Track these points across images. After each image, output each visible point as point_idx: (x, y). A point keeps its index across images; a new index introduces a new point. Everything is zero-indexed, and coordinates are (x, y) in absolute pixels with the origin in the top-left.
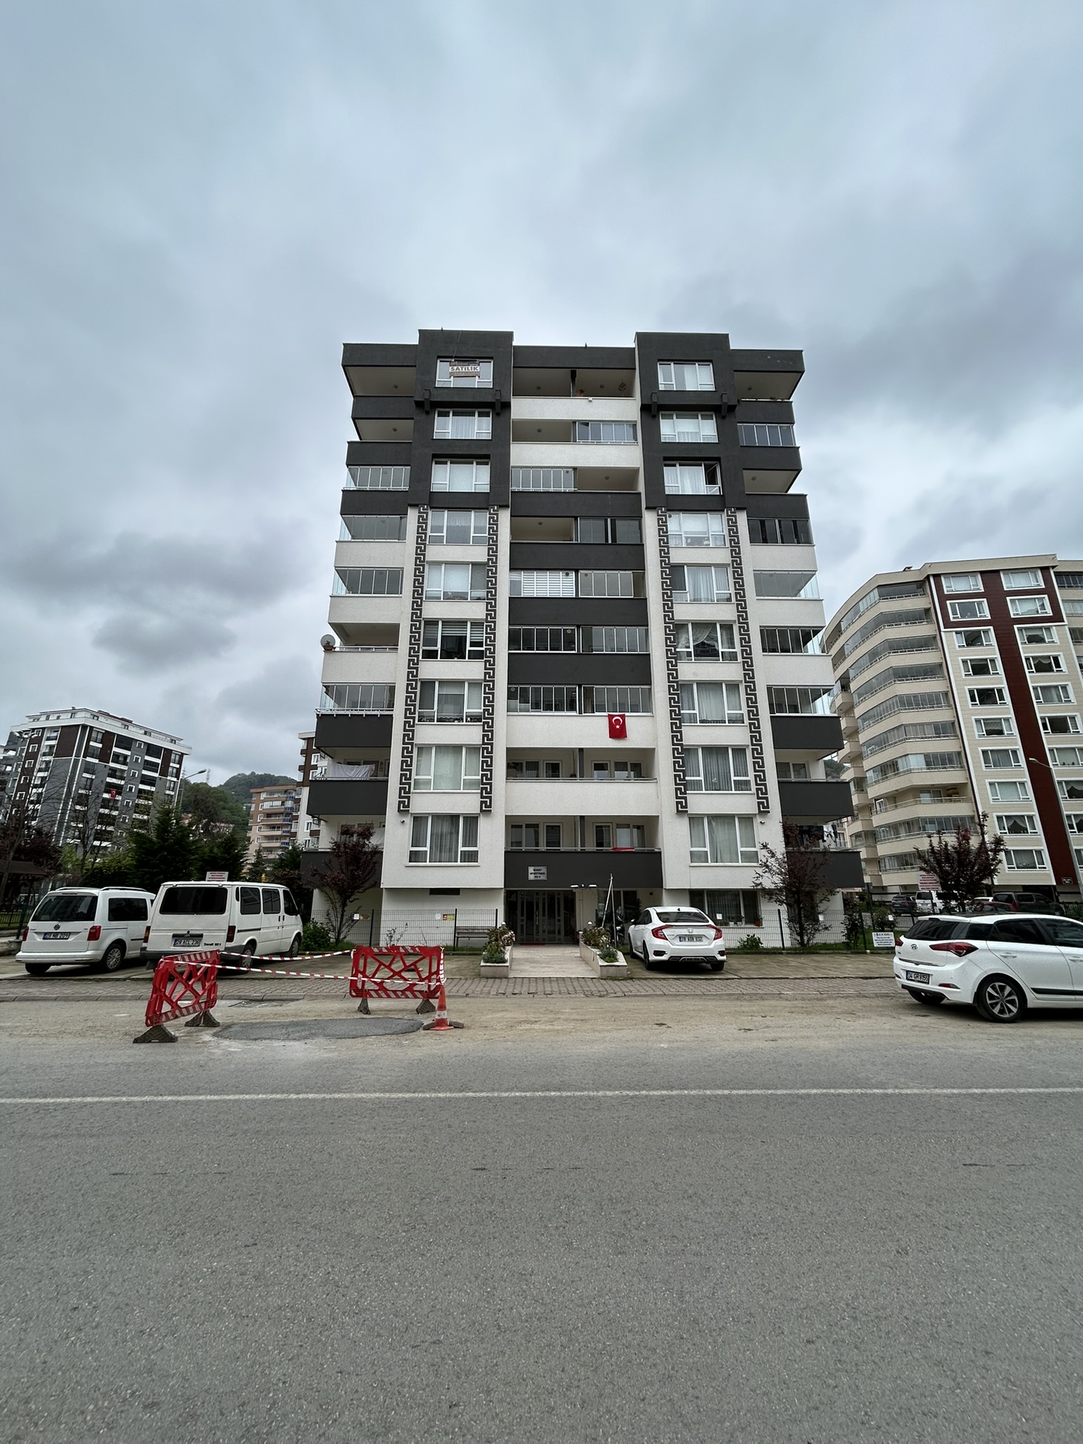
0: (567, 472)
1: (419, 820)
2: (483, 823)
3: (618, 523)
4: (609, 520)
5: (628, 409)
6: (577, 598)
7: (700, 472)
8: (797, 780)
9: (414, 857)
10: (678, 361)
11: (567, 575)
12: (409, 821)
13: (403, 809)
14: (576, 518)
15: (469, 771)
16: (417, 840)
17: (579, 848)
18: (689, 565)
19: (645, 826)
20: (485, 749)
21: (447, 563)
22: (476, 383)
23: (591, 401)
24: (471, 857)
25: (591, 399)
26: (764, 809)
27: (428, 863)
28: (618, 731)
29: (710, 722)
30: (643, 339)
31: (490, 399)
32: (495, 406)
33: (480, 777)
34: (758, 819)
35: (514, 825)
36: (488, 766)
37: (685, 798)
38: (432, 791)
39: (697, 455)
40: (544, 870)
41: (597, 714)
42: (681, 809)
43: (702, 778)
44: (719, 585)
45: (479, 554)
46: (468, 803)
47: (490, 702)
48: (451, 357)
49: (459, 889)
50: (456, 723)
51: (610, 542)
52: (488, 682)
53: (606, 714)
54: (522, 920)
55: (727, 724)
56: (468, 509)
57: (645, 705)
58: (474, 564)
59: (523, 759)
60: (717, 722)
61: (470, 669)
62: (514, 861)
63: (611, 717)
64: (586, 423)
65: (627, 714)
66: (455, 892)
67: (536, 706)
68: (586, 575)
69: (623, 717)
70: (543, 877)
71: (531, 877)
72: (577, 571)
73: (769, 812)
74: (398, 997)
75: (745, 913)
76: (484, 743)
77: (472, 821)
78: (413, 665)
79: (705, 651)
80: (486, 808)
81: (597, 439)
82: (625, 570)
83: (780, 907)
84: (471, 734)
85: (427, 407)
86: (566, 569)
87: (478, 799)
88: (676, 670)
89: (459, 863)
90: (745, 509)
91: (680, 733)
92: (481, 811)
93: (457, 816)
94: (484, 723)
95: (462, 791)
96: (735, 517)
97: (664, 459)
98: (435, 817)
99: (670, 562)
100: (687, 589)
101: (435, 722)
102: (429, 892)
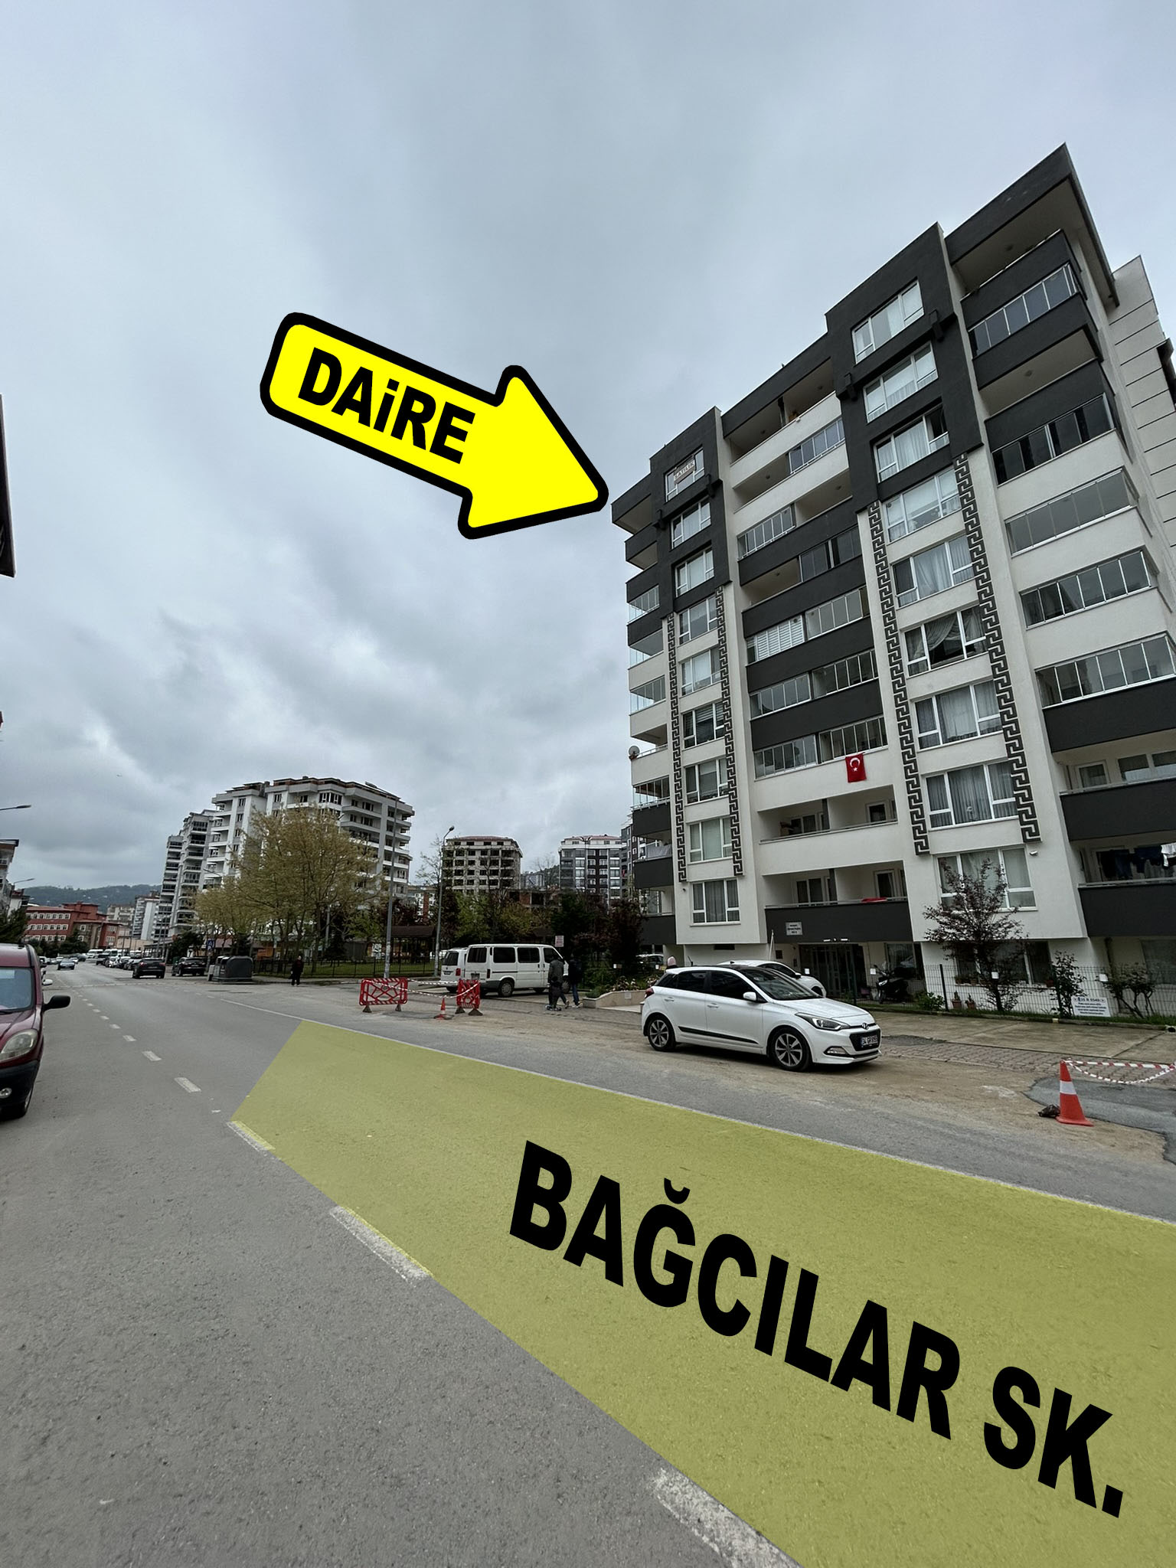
0: (786, 512)
1: (697, 886)
2: (740, 884)
3: (840, 540)
4: (830, 542)
5: (830, 408)
6: (807, 642)
7: (923, 428)
9: (698, 918)
10: (872, 313)
11: (795, 622)
12: (689, 888)
13: (683, 881)
14: (797, 557)
15: (721, 839)
16: (698, 905)
17: (826, 902)
18: (915, 555)
19: (888, 877)
20: (732, 820)
21: (693, 657)
22: (693, 478)
23: (799, 421)
24: (735, 916)
25: (798, 418)
26: (1032, 836)
27: (706, 923)
28: (856, 773)
29: (962, 738)
30: (832, 317)
31: (703, 487)
32: (710, 490)
33: (731, 845)
34: (1029, 851)
35: (776, 882)
36: (736, 833)
37: (925, 838)
38: (702, 861)
39: (910, 413)
40: (799, 925)
41: (835, 759)
42: (922, 850)
43: (950, 810)
44: (954, 563)
45: (711, 639)
46: (723, 869)
47: (732, 774)
48: (674, 467)
49: (734, 944)
50: (714, 798)
51: (833, 566)
52: (729, 759)
53: (844, 757)
55: (979, 736)
56: (703, 599)
57: (878, 739)
58: (712, 649)
59: (800, 815)
60: (968, 736)
61: (715, 748)
62: (774, 920)
63: (848, 760)
64: (798, 447)
65: (867, 751)
66: (730, 947)
67: (779, 767)
68: (813, 614)
69: (861, 757)
70: (799, 932)
71: (789, 933)
72: (803, 614)
73: (1039, 839)
75: (1032, 971)
76: (731, 813)
77: (732, 883)
78: (677, 755)
79: (943, 654)
80: (738, 870)
81: (810, 458)
82: (851, 591)
83: (945, 964)
84: (719, 807)
85: (662, 526)
86: (793, 617)
87: (731, 865)
88: (904, 690)
89: (727, 922)
90: (982, 445)
91: (915, 762)
92: (735, 874)
93: (721, 881)
94: (730, 794)
95: (723, 858)
96: (967, 465)
97: (872, 443)
98: (707, 883)
99: (889, 562)
100: (916, 585)
101: (699, 802)
102: (713, 948)
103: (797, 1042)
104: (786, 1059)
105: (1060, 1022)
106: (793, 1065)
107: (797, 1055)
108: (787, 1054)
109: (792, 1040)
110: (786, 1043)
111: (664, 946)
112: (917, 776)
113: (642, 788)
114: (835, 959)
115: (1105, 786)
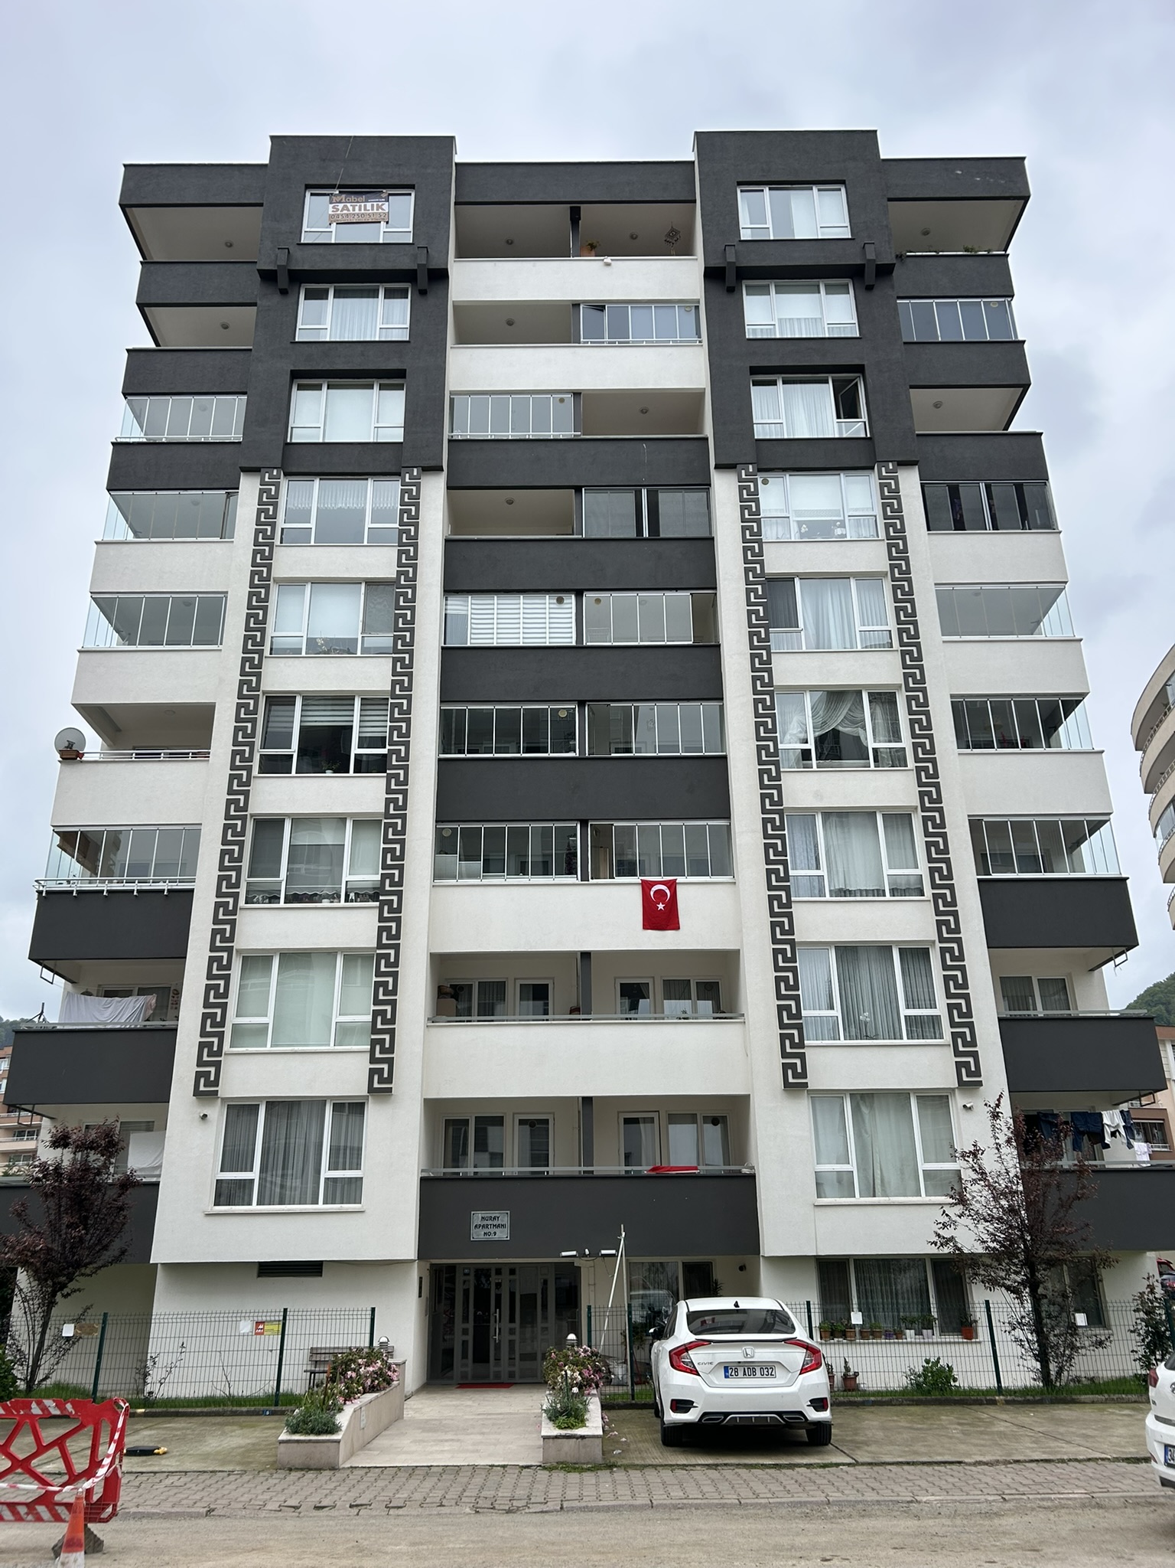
0: (562, 400)
1: (241, 1111)
2: (374, 1114)
3: (663, 497)
4: (644, 492)
5: (679, 277)
6: (579, 648)
9: (228, 1193)
10: (776, 184)
11: (560, 601)
12: (217, 1114)
13: (206, 1087)
14: (578, 490)
15: (334, 1003)
16: (236, 1159)
17: (583, 1169)
18: (805, 577)
20: (381, 958)
22: (380, 234)
23: (608, 265)
24: (348, 1191)
25: (608, 259)
26: (969, 1077)
27: (254, 1207)
28: (661, 914)
29: (857, 893)
30: (709, 143)
31: (405, 263)
32: (417, 278)
33: (369, 1018)
34: (958, 1101)
36: (386, 995)
37: (802, 1057)
38: (268, 1048)
39: (811, 361)
40: (504, 1218)
41: (618, 880)
42: (795, 1079)
43: (836, 1012)
44: (866, 615)
45: (380, 563)
46: (330, 1074)
47: (394, 860)
48: (333, 187)
49: (322, 1261)
50: (325, 904)
51: (646, 534)
52: (390, 825)
53: (636, 880)
54: (465, 1332)
55: (888, 897)
56: (362, 475)
57: (719, 862)
58: (371, 583)
63: (646, 886)
64: (599, 307)
65: (680, 879)
66: (312, 1269)
67: (491, 867)
68: (598, 601)
69: (672, 885)
70: (503, 1234)
71: (478, 1235)
72: (579, 594)
73: (977, 1082)
74: (19, 1518)
76: (380, 945)
77: (351, 1109)
78: (239, 783)
79: (840, 748)
80: (381, 1083)
81: (620, 335)
82: (677, 589)
84: (347, 926)
85: (283, 281)
86: (558, 591)
87: (364, 1064)
89: (321, 1206)
92: (371, 1089)
93: (321, 1102)
94: (383, 903)
95: (331, 1047)
98: (273, 1104)
100: (801, 625)
101: (282, 904)
102: (255, 1271)
115: (1068, 1012)
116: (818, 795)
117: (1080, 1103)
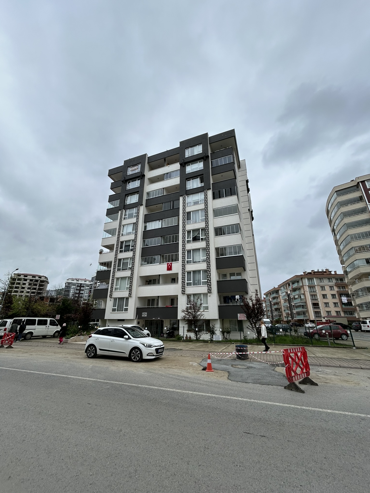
0: (161, 190)
1: (115, 299)
2: (130, 299)
3: (175, 202)
4: (172, 202)
5: (176, 166)
6: (162, 228)
7: (198, 180)
8: (223, 280)
9: (114, 310)
10: (191, 147)
11: (159, 221)
12: (112, 300)
13: (111, 296)
14: (163, 203)
15: (126, 284)
16: (114, 306)
17: (155, 306)
18: (192, 211)
19: (173, 300)
20: (131, 278)
21: (127, 224)
22: (137, 171)
24: (126, 310)
25: (169, 166)
26: (210, 291)
27: (116, 312)
28: (169, 268)
29: (197, 262)
30: (181, 143)
31: (139, 175)
32: (141, 176)
33: (129, 286)
34: (209, 295)
35: (141, 299)
36: (131, 283)
37: (185, 289)
38: (119, 291)
39: (196, 175)
40: (146, 313)
41: (164, 263)
42: (183, 292)
43: (192, 281)
44: (201, 216)
45: (134, 220)
46: (125, 294)
47: (133, 263)
48: (132, 166)
50: (126, 270)
51: (172, 208)
52: (133, 258)
53: (167, 263)
55: (201, 262)
56: (133, 208)
57: (177, 259)
58: (134, 223)
59: (152, 279)
60: (198, 262)
61: (129, 254)
62: (139, 311)
63: (168, 264)
64: (167, 173)
65: (173, 262)
66: (123, 320)
67: (148, 263)
68: (164, 220)
69: (171, 263)
70: (146, 316)
71: (143, 316)
72: (162, 220)
75: (206, 328)
76: (131, 276)
77: (127, 299)
78: (116, 254)
79: (196, 239)
81: (170, 177)
82: (175, 217)
83: (185, 326)
84: (127, 273)
85: (124, 182)
86: (159, 220)
87: (128, 292)
88: (185, 247)
89: (123, 312)
90: (211, 189)
91: (185, 267)
92: (129, 296)
93: (124, 298)
94: (132, 270)
95: (126, 290)
96: (207, 192)
97: (186, 179)
98: (119, 298)
99: (186, 212)
100: (191, 219)
101: (121, 271)
102: (117, 320)
103: (139, 352)
104: (134, 358)
105: (210, 342)
106: (136, 360)
107: (138, 356)
108: (135, 356)
109: (137, 351)
110: (135, 353)
111: (100, 320)
112: (185, 271)
113: (102, 264)
114: (155, 324)
115: (226, 279)
116: (191, 247)
117: (233, 294)
